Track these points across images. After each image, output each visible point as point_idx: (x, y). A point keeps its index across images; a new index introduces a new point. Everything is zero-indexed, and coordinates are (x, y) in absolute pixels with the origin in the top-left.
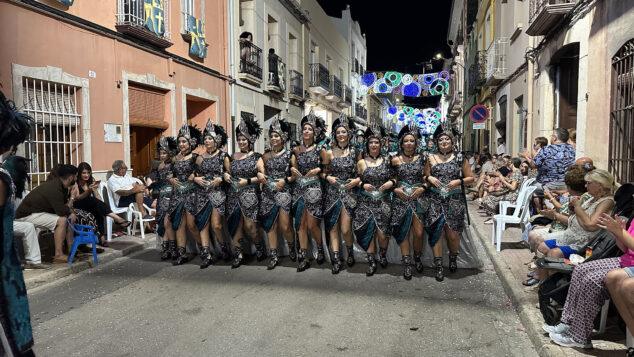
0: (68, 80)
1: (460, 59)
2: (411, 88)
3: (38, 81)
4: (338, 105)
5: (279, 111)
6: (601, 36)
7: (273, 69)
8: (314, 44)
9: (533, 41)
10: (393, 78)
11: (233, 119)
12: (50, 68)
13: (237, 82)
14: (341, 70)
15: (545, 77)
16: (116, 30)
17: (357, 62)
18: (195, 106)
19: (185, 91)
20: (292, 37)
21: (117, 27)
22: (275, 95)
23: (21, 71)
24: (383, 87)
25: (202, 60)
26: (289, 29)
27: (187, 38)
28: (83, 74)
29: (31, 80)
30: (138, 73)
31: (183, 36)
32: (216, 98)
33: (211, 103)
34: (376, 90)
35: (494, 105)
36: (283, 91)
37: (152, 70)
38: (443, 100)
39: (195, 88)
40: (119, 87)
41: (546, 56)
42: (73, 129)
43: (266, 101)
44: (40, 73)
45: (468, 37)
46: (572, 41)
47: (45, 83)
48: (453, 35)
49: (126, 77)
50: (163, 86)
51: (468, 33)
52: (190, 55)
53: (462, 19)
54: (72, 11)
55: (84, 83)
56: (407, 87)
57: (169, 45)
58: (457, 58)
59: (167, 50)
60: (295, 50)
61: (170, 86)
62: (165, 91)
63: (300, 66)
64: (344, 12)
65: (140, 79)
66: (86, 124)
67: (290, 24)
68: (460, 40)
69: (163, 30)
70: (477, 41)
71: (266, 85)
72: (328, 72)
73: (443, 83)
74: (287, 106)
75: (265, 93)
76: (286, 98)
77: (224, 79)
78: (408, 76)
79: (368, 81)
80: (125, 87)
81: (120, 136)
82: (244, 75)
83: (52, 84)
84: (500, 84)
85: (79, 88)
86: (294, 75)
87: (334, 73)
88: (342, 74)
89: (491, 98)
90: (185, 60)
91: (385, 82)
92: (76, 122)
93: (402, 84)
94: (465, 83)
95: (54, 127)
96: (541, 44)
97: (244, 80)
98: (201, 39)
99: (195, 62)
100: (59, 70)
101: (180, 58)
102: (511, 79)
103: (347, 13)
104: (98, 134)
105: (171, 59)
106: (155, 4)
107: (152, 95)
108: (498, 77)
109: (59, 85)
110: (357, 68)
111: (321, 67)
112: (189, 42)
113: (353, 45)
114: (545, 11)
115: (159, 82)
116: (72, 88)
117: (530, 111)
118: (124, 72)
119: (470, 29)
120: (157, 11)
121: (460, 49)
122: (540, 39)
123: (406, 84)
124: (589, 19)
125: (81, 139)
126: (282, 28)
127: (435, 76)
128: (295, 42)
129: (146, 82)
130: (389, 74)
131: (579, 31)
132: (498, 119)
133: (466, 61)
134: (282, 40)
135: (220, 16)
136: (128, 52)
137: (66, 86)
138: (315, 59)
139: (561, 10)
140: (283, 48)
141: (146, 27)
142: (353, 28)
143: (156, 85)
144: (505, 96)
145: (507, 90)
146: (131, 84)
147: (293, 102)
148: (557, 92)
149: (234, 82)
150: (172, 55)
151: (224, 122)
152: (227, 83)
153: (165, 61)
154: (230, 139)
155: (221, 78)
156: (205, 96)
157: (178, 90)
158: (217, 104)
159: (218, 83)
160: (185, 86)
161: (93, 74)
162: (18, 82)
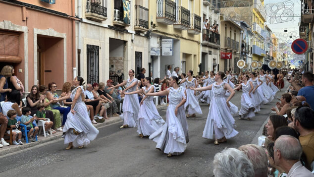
5: (125, 42)
7: (119, 6)
11: (79, 51)
13: (85, 20)
18: (47, 44)
19: (38, 31)
22: (120, 28)
32: (64, 35)
37: (8, 17)
39: (45, 28)
43: (112, 34)
50: (18, 29)
61: (23, 28)
62: (19, 34)
71: (110, 20)
74: (133, 36)
75: (110, 27)
76: (131, 29)
77: (72, 20)
82: (89, 14)
90: (37, 7)
97: (90, 19)
99: (44, 8)
101: (32, 6)
105: (24, 8)
115: (13, 26)
129: (3, 28)
143: (12, 29)
147: (138, 33)
149: (81, 20)
150: (25, 4)
151: (70, 54)
152: (75, 22)
153: (18, 10)
154: (76, 69)
155: (69, 19)
156: (55, 34)
157: (31, 31)
158: (65, 41)
159: (66, 23)
160: (37, 27)
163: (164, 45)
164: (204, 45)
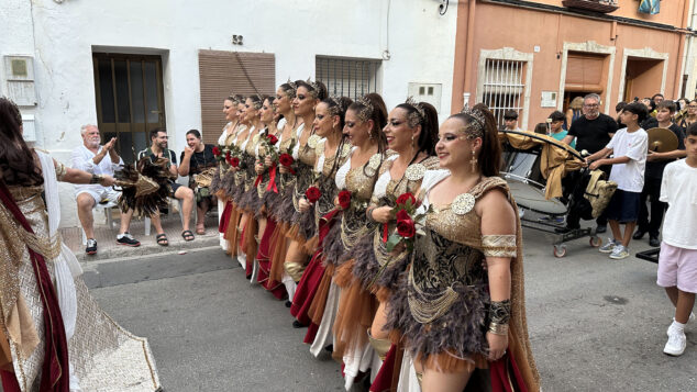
0: (517, 56)
3: (496, 61)
11: (686, 77)
12: (505, 49)
16: (561, 6)
19: (629, 52)
21: (564, 2)
23: (485, 54)
28: (530, 50)
29: (491, 61)
30: (580, 42)
32: (665, 56)
33: (659, 61)
37: (593, 37)
39: (640, 47)
40: (558, 57)
42: (517, 96)
44: (497, 55)
47: (501, 61)
49: (567, 46)
50: (603, 51)
52: (639, 13)
55: (529, 57)
57: (614, 9)
59: (610, 14)
61: (611, 50)
62: (603, 57)
65: (580, 47)
66: (528, 93)
77: (681, 34)
80: (565, 54)
81: (554, 102)
83: (506, 61)
85: (525, 63)
90: (631, 20)
92: (520, 90)
95: (503, 95)
99: (642, 20)
100: (512, 49)
101: (626, 20)
104: (536, 99)
105: (615, 23)
107: (594, 64)
109: (511, 62)
115: (598, 47)
116: (520, 63)
118: (565, 43)
125: (522, 105)
129: (585, 50)
136: (571, 24)
137: (515, 62)
143: (596, 51)
146: (571, 53)
149: (694, 34)
150: (616, 18)
151: (672, 81)
152: (684, 37)
153: (608, 26)
155: (677, 33)
156: (653, 55)
157: (619, 53)
158: (666, 64)
159: (671, 39)
160: (628, 47)
161: (537, 49)
162: (483, 63)
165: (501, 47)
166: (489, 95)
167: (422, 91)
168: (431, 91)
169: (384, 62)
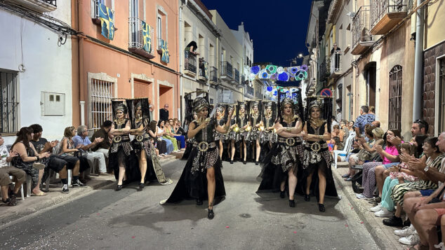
0: (109, 79)
1: (314, 57)
2: (283, 76)
3: (97, 81)
4: (237, 86)
6: (385, 61)
7: (202, 67)
8: (223, 49)
9: (356, 57)
10: (271, 69)
11: (181, 97)
12: (102, 73)
13: (184, 76)
14: (238, 64)
15: (361, 77)
16: (128, 51)
17: (248, 58)
18: (163, 89)
19: (159, 82)
20: (211, 46)
21: (129, 49)
22: (202, 82)
23: (91, 75)
24: (265, 75)
25: (166, 64)
26: (210, 41)
27: (160, 53)
28: (115, 76)
29: (94, 80)
30: (138, 74)
31: (158, 51)
32: (173, 86)
33: (171, 88)
34: (260, 77)
35: (335, 89)
36: (207, 80)
37: (143, 71)
38: (303, 82)
39: (163, 80)
40: (130, 81)
41: (362, 66)
42: (110, 104)
43: (197, 86)
44: (98, 77)
45: (320, 44)
46: (374, 60)
47: (100, 81)
48: (310, 40)
49: (133, 76)
50: (149, 80)
51: (320, 41)
52: (161, 61)
53: (315, 31)
54: (111, 43)
55: (114, 80)
56: (280, 75)
57: (153, 57)
58: (312, 56)
59: (151, 60)
60: (213, 54)
61: (152, 80)
62: (149, 83)
63: (216, 64)
64: (239, 27)
65: (139, 77)
67: (211, 39)
68: (314, 45)
69: (151, 50)
70: (325, 48)
71: (198, 77)
72: (231, 66)
73: (304, 72)
74: (208, 88)
75: (197, 81)
76: (208, 83)
77: (177, 75)
78: (281, 68)
79: (255, 70)
80: (133, 79)
82: (187, 71)
83: (103, 81)
84: (338, 77)
85: (113, 83)
86: (212, 69)
87: (235, 66)
88: (239, 67)
89: (334, 85)
90: (159, 65)
91: (266, 72)
93: (277, 73)
94: (318, 73)
95: (103, 104)
96: (359, 59)
97: (187, 74)
98: (167, 52)
99: (163, 66)
100: (105, 74)
101: (157, 64)
102: (344, 75)
103: (241, 28)
105: (152, 65)
106: (147, 35)
107: (144, 85)
108: (336, 73)
109: (105, 81)
110: (248, 62)
111: (228, 63)
112: (161, 54)
113: (245, 47)
114: (359, 45)
115: (147, 78)
116: (110, 83)
117: (354, 94)
118: (132, 73)
119: (321, 39)
120: (148, 39)
121: (314, 51)
122: (359, 56)
123: (280, 73)
124: (380, 51)
126: (206, 41)
127: (298, 68)
128: (213, 49)
129: (141, 79)
130: (269, 67)
131: (376, 56)
132: (338, 98)
133: (318, 59)
134: (206, 48)
135: (175, 38)
136: (134, 62)
137: (108, 82)
138: (224, 58)
139: (367, 45)
140: (206, 54)
141: (144, 49)
142: (245, 37)
143: (146, 80)
144: (341, 84)
145: (342, 81)
146: (135, 80)
147: (212, 85)
148: (368, 85)
149: (182, 75)
150: (153, 62)
151: (176, 99)
154: (179, 109)
155: (175, 73)
156: (168, 84)
157: (155, 82)
158: (173, 90)
159: (174, 77)
160: (159, 80)
161: (119, 76)
162: (90, 82)
163: (225, 95)
164: (245, 96)
165: (100, 72)
166: (95, 103)
167: (52, 98)
168: (58, 98)
169: (20, 74)
